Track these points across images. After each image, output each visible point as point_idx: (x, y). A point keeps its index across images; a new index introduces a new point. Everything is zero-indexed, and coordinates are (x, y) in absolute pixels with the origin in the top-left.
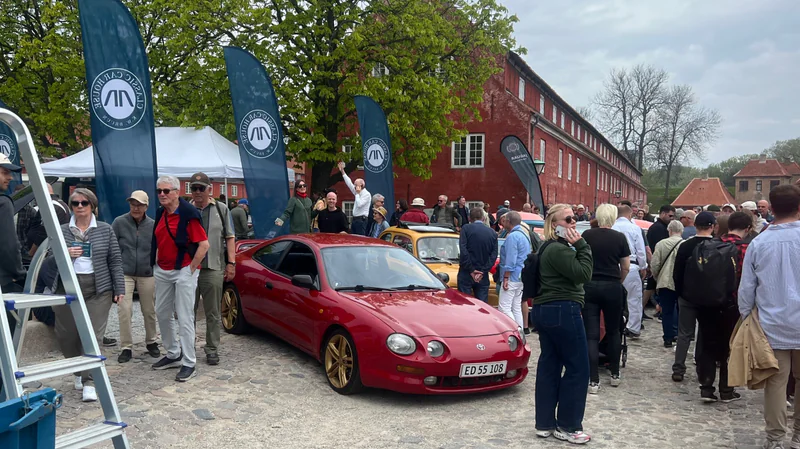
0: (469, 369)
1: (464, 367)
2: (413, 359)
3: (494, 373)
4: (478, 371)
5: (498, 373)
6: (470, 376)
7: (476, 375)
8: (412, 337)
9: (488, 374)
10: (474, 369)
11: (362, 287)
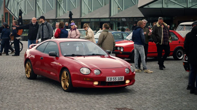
0: (110, 79)
1: (107, 78)
2: (90, 76)
3: (119, 80)
4: (113, 79)
5: (121, 80)
6: (110, 81)
7: (112, 81)
8: (89, 68)
9: (117, 80)
10: (111, 78)
11: (74, 54)
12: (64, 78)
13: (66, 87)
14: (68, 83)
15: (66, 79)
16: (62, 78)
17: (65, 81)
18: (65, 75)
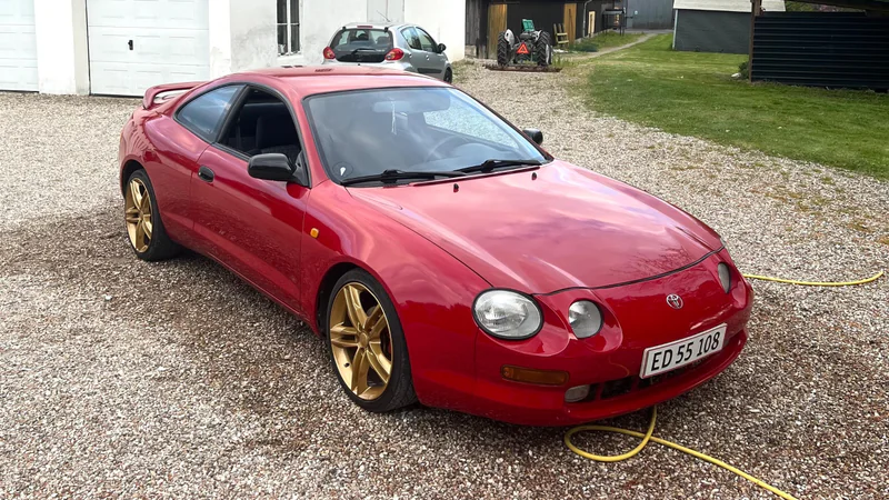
0: (661, 358)
1: (650, 354)
3: (703, 355)
4: (676, 357)
5: (710, 352)
6: (661, 370)
7: (672, 366)
8: (530, 296)
9: (693, 358)
10: (668, 354)
11: (395, 172)
12: (348, 323)
13: (373, 377)
14: (388, 356)
15: (368, 330)
16: (338, 328)
17: (359, 346)
18: (358, 306)
